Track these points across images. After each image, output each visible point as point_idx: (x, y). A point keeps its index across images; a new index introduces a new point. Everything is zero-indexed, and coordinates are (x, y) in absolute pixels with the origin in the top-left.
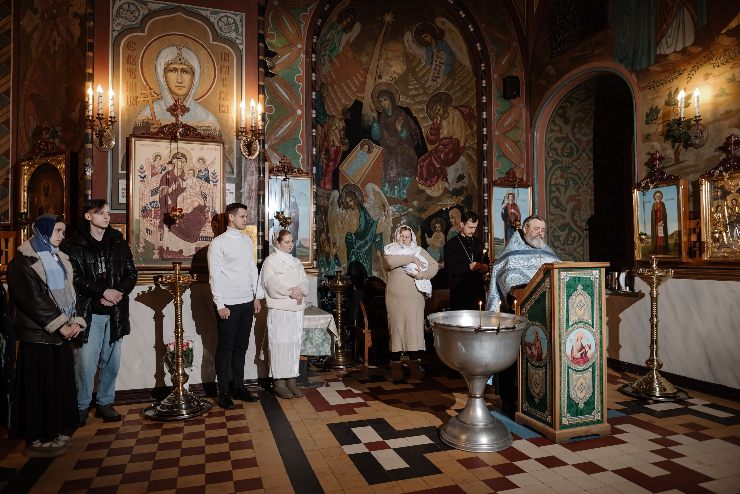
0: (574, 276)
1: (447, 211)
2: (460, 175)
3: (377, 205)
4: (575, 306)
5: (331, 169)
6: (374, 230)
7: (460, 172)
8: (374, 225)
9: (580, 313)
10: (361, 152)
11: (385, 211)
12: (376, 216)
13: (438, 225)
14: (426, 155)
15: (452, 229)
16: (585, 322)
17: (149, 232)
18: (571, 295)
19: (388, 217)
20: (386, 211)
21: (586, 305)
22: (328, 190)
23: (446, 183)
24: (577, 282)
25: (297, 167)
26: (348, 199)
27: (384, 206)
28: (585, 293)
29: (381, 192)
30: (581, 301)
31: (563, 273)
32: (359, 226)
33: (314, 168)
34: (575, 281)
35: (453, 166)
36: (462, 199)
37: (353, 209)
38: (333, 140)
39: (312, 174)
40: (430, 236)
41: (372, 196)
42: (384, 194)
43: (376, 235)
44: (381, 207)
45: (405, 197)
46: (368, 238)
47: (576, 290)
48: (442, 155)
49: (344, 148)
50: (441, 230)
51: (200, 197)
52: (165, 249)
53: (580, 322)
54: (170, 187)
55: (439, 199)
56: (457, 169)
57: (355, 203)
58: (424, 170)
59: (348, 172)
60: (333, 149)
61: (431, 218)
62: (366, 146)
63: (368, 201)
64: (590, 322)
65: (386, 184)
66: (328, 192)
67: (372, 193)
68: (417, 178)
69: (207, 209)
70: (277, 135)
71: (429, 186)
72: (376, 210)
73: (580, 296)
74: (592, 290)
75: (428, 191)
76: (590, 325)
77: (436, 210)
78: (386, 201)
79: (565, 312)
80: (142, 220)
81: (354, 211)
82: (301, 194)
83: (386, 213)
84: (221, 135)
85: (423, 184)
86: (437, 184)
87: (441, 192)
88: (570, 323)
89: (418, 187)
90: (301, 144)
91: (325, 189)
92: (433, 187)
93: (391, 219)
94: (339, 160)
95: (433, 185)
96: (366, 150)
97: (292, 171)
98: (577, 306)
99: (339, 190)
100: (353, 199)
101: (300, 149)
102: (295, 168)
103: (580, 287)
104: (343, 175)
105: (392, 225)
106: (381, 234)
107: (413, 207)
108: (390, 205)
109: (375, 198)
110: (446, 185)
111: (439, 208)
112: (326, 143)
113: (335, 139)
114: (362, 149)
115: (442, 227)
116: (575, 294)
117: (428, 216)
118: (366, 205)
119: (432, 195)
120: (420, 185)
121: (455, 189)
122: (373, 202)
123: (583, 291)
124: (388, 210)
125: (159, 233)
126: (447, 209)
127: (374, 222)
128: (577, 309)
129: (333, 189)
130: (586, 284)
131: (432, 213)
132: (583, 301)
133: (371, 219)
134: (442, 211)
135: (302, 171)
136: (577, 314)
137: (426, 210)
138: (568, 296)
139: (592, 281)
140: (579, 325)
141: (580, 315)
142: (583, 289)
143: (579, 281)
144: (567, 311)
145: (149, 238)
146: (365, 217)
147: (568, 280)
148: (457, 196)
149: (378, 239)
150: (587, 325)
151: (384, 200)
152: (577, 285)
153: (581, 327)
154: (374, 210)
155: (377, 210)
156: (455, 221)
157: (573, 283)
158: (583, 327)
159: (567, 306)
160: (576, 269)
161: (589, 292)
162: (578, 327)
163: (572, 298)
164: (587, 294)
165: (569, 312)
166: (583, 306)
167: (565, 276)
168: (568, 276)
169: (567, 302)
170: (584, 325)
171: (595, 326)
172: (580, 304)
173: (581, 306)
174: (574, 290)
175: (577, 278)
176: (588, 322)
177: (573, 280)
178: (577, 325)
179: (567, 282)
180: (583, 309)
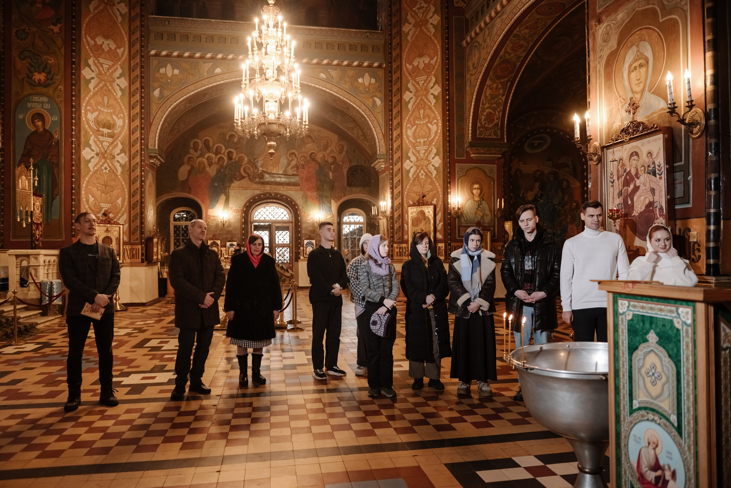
0: (642, 312)
4: (643, 371)
9: (655, 391)
16: (662, 415)
18: (636, 348)
21: (664, 379)
24: (647, 325)
28: (662, 352)
30: (654, 367)
31: (623, 303)
34: (643, 322)
47: (646, 341)
51: (650, 193)
53: (653, 410)
54: (629, 187)
64: (674, 418)
69: (655, 205)
73: (652, 355)
74: (679, 351)
76: (673, 425)
79: (626, 377)
88: (636, 404)
98: (648, 374)
103: (652, 337)
116: (643, 349)
123: (658, 346)
128: (648, 380)
130: (664, 332)
132: (659, 369)
136: (647, 391)
138: (632, 349)
139: (678, 330)
140: (651, 416)
141: (654, 394)
142: (660, 343)
143: (651, 323)
144: (631, 378)
147: (630, 317)
150: (668, 424)
152: (647, 333)
153: (653, 420)
157: (639, 325)
158: (658, 422)
159: (631, 367)
160: (644, 299)
161: (671, 353)
162: (650, 419)
163: (638, 354)
164: (667, 355)
165: (633, 380)
166: (659, 378)
167: (626, 309)
168: (631, 310)
169: (630, 360)
170: (661, 419)
171: (685, 433)
172: (653, 371)
173: (655, 378)
174: (642, 341)
175: (647, 316)
176: (668, 417)
177: (640, 319)
178: (647, 413)
179: (630, 321)
180: (659, 383)
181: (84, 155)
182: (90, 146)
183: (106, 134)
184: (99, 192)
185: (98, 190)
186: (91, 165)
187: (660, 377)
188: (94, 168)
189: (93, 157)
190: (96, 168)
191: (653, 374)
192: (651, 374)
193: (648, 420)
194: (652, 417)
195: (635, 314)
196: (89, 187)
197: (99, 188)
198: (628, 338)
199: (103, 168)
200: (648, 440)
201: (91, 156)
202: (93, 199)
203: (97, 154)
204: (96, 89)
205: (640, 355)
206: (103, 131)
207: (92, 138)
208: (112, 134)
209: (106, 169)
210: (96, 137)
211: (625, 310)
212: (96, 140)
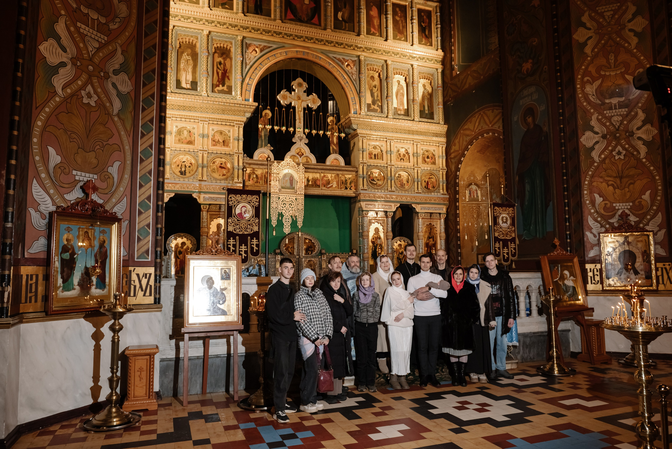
181: (584, 143)
182: (591, 129)
183: (615, 105)
184: (611, 188)
185: (608, 185)
186: (595, 155)
188: (600, 156)
189: (597, 142)
190: (603, 156)
196: (594, 184)
197: (610, 183)
199: (614, 153)
201: (594, 141)
202: (602, 199)
203: (604, 137)
204: (596, 50)
206: (611, 103)
207: (594, 117)
208: (627, 101)
209: (619, 153)
210: (600, 114)
212: (600, 117)
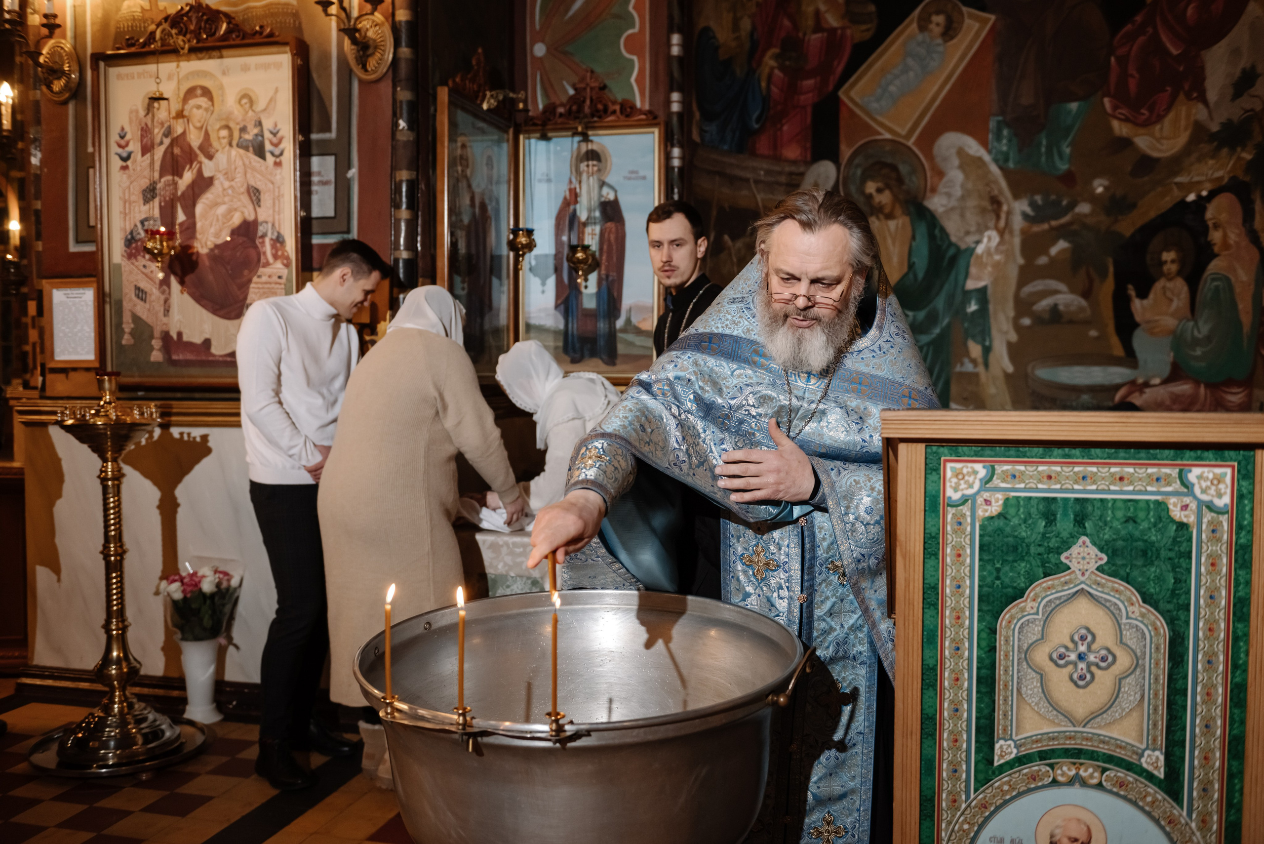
0: (1043, 490)
1: (1201, 204)
2: (1244, 71)
3: (972, 203)
4: (1041, 656)
5: (807, 99)
6: (961, 277)
7: (1244, 63)
8: (962, 262)
10: (920, 37)
11: (998, 217)
12: (968, 233)
13: (1168, 256)
14: (1139, 19)
15: (1214, 266)
16: (1110, 759)
17: (141, 294)
18: (1020, 594)
19: (1007, 236)
20: (1003, 216)
21: (1124, 661)
22: (794, 162)
23: (1201, 106)
24: (1065, 525)
25: (620, 99)
26: (871, 187)
27: (996, 202)
28: (1121, 594)
29: (987, 158)
30: (1088, 635)
31: (966, 468)
32: (911, 266)
33: (675, 96)
34: (1050, 517)
35: (1224, 43)
36: (1247, 156)
37: (890, 216)
38: (817, 13)
39: (670, 114)
40: (1143, 294)
41: (955, 176)
42: (996, 161)
43: (967, 295)
44: (986, 204)
45: (1063, 167)
46: (940, 303)
47: (1058, 568)
48: (1190, 11)
49: (860, 33)
50: (1179, 273)
51: (245, 199)
52: (175, 337)
53: (1076, 754)
54: (181, 176)
55: (1175, 164)
56: (1236, 52)
57: (895, 198)
58: (1132, 70)
59: (875, 105)
60: (815, 38)
61: (1150, 230)
62: (940, 19)
63: (942, 188)
64: (1155, 760)
65: (1005, 132)
66: (793, 169)
67: (956, 162)
68: (1106, 100)
69: (261, 230)
70: (571, 13)
71: (1146, 124)
72: (968, 215)
73: (1083, 604)
75: (1143, 142)
76: (1150, 777)
77: (1167, 202)
78: (1003, 184)
79: (969, 682)
80: (127, 266)
81: (892, 224)
82: (634, 175)
83: (1002, 223)
84: (300, 23)
85: (1126, 120)
86: (1171, 115)
87: (1183, 139)
88: (1006, 751)
89: (1110, 129)
90: (636, 30)
91: (777, 158)
92: (1158, 127)
93: (1017, 241)
94: (840, 69)
95: (1160, 118)
96: (937, 30)
97: (606, 110)
98: (1058, 660)
99: (836, 162)
100: (888, 186)
101: (633, 45)
102: (614, 102)
103: (1084, 556)
104: (852, 114)
105: (1021, 261)
106: (982, 293)
107: (1093, 199)
108: (1017, 196)
109: (967, 176)
110: (1200, 113)
111: (1177, 194)
112: (787, 23)
113: (822, 8)
114: (923, 28)
115: (1182, 261)
116: (1042, 593)
117: (1140, 223)
118: (936, 203)
119: (1155, 154)
120: (1115, 124)
121: (1227, 125)
122: (958, 192)
123: (1103, 577)
124: (1009, 213)
125: (163, 297)
126: (1199, 197)
127: (959, 252)
128: (1060, 676)
129: (817, 157)
130: (1131, 538)
131: (1153, 214)
132: (1105, 636)
133: (951, 244)
134: (1182, 203)
135: (633, 107)
136: (1054, 705)
137: (1134, 206)
139: (1182, 526)
140: (1066, 770)
141: (1080, 712)
142: (1110, 570)
143: (1080, 521)
144: (987, 681)
145: (141, 310)
146: (932, 237)
147: (995, 508)
148: (1233, 149)
149: (973, 307)
150: (1130, 777)
151: (996, 182)
152: (1066, 545)
153: (1076, 781)
154: (962, 216)
155: (972, 219)
156: (1225, 236)
157: (1032, 527)
158: (1095, 781)
159: (989, 650)
160: (1057, 451)
161: (1152, 589)
162: (1060, 779)
163: (1023, 610)
164: (1137, 597)
165: (999, 686)
166: (1103, 664)
167: (977, 486)
168: (998, 489)
169: (989, 632)
170: (1104, 770)
171: (1191, 787)
172: (1082, 648)
173: (1089, 665)
174: (1040, 571)
175: (1066, 500)
176: (1134, 759)
177: (1033, 511)
178: (1052, 766)
179: (992, 518)
180: (1104, 680)
187: (1108, 659)
191: (1081, 657)
192: (1073, 657)
193: (1055, 783)
194: (1073, 772)
195: (1017, 498)
198: (982, 568)
200: (1052, 836)
205: (1028, 609)
211: (970, 492)
